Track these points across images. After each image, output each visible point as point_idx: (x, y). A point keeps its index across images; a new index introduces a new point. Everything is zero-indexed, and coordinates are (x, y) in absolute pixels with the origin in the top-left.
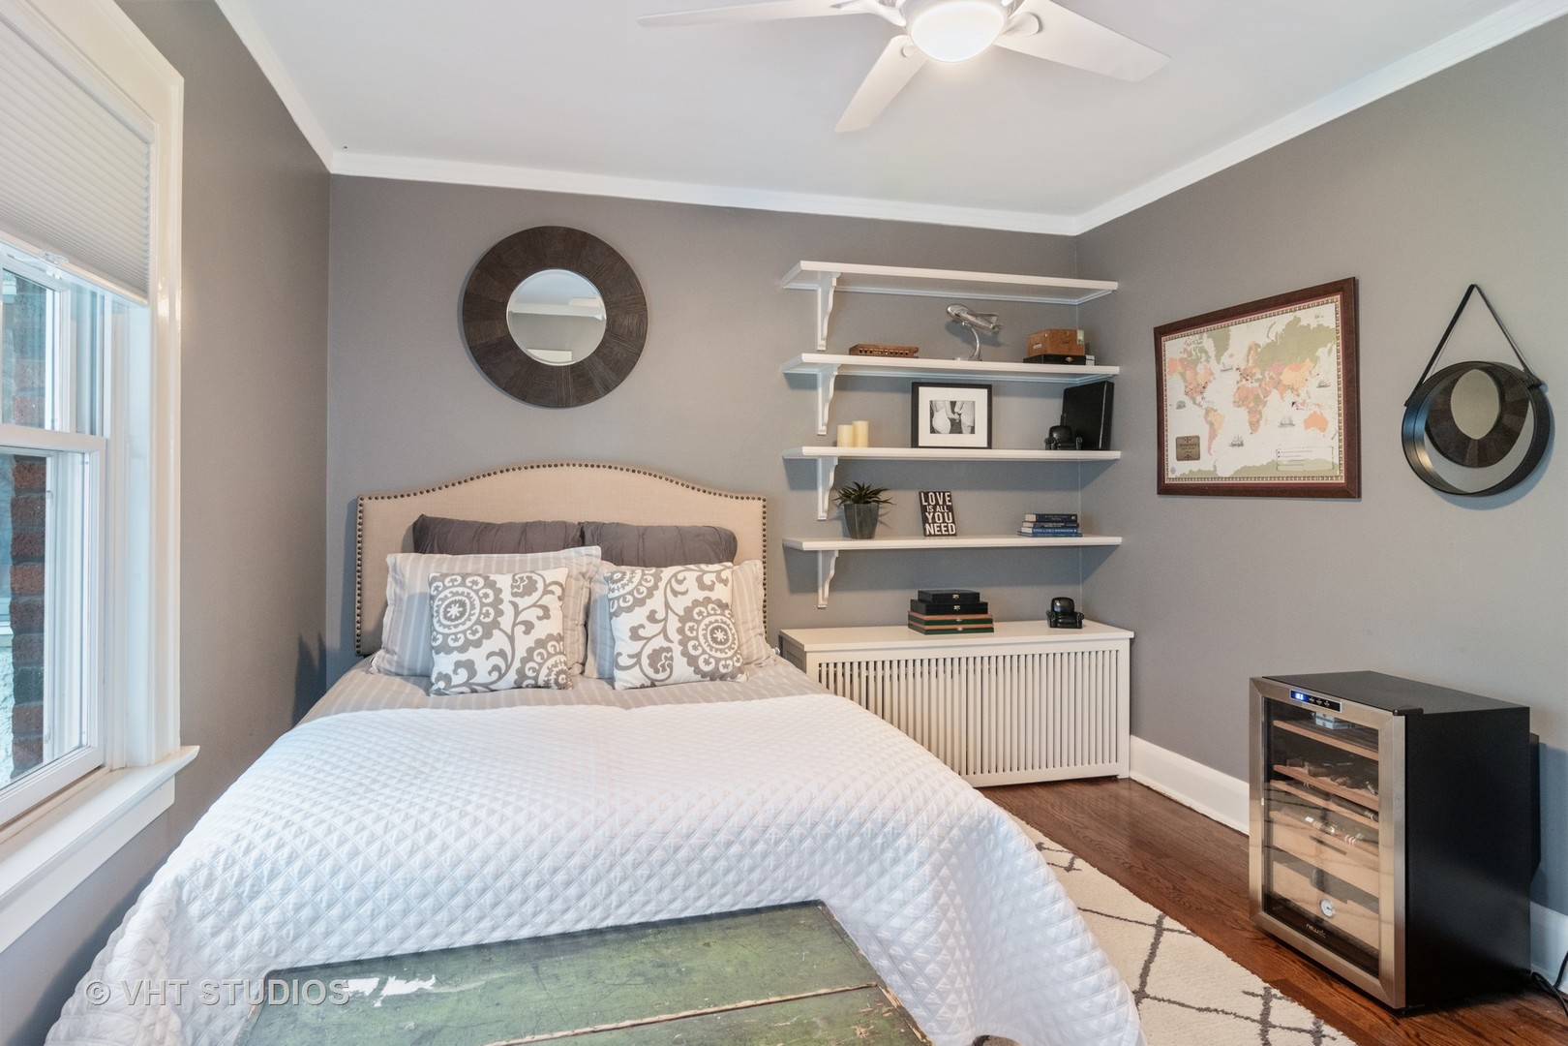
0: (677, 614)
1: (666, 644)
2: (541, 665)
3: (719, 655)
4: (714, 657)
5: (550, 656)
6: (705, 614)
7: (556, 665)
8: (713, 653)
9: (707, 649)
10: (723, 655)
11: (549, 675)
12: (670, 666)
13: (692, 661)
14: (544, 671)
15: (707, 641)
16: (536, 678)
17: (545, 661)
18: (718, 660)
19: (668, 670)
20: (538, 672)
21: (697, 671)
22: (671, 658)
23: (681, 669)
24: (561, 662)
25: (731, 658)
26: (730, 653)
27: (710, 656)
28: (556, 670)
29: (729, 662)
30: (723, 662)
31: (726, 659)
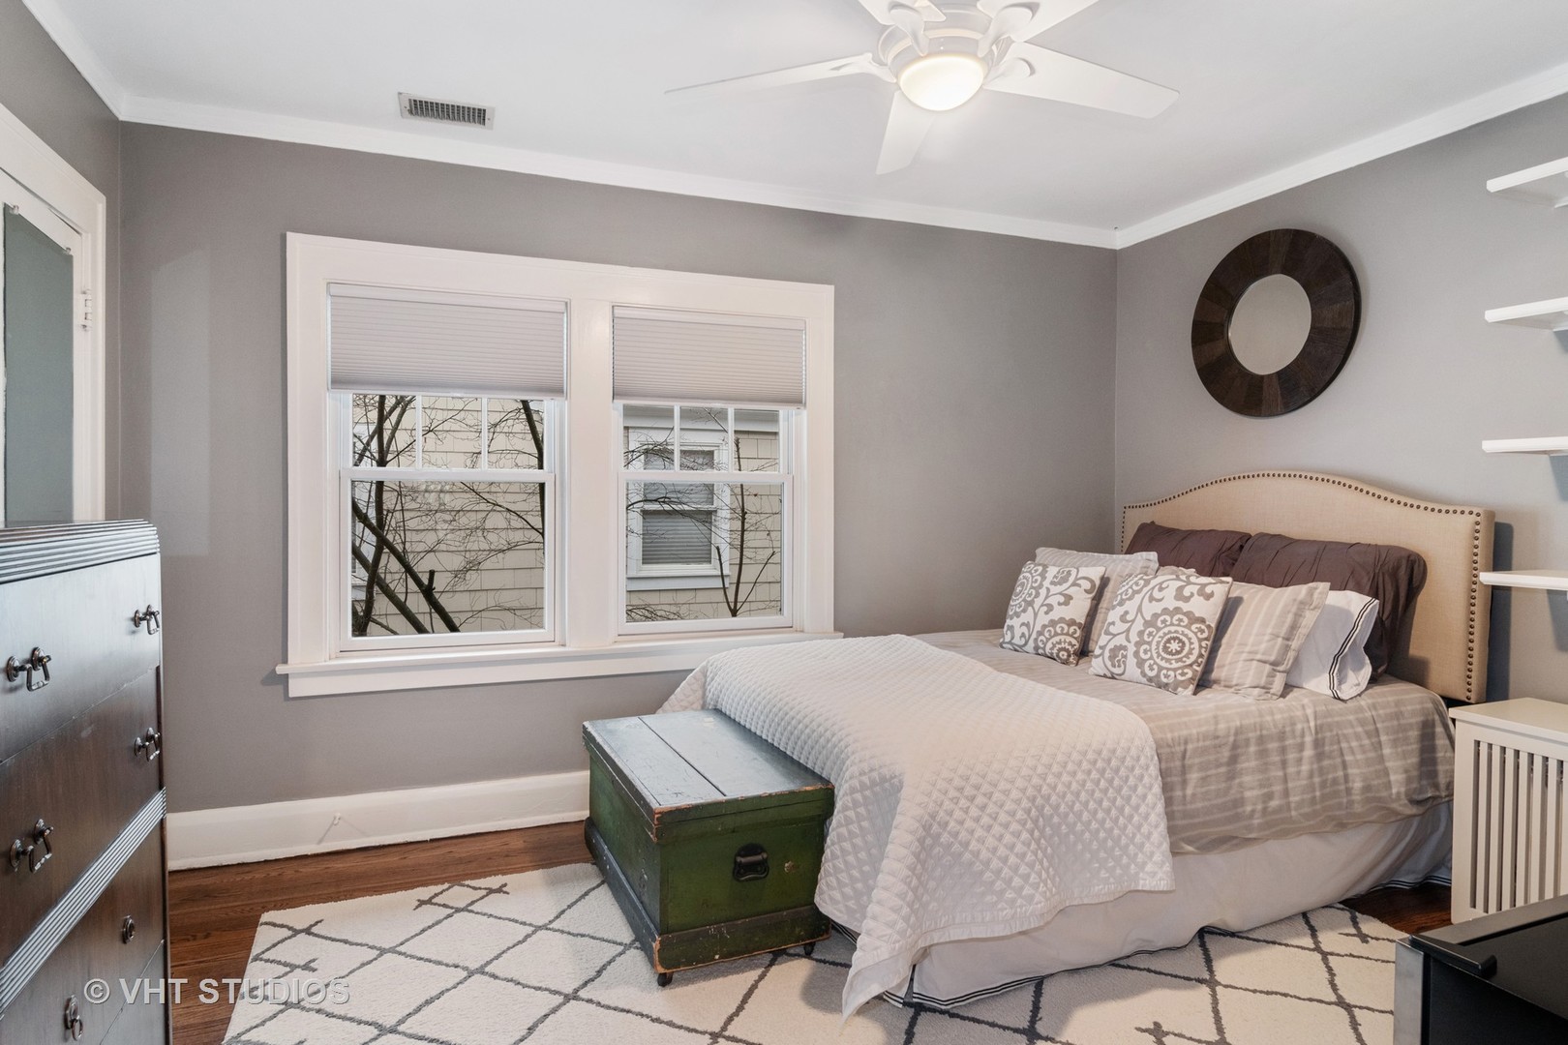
0: (1144, 618)
1: (1125, 643)
2: (1048, 640)
3: (1163, 664)
4: (1158, 665)
5: (1056, 634)
6: (1168, 623)
7: (1060, 643)
8: (1158, 661)
9: (1155, 656)
10: (1167, 665)
11: (1052, 649)
12: (1124, 662)
13: (1140, 663)
14: (1049, 645)
15: (1158, 648)
16: (1044, 649)
17: (1052, 637)
18: (1161, 669)
19: (1123, 666)
20: (1045, 644)
21: (1144, 674)
22: (1125, 657)
23: (1132, 670)
24: (1065, 642)
25: (1175, 670)
26: (1175, 665)
27: (1155, 663)
28: (1058, 646)
29: (1171, 673)
30: (1165, 671)
31: (1168, 669)
